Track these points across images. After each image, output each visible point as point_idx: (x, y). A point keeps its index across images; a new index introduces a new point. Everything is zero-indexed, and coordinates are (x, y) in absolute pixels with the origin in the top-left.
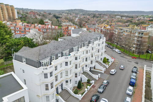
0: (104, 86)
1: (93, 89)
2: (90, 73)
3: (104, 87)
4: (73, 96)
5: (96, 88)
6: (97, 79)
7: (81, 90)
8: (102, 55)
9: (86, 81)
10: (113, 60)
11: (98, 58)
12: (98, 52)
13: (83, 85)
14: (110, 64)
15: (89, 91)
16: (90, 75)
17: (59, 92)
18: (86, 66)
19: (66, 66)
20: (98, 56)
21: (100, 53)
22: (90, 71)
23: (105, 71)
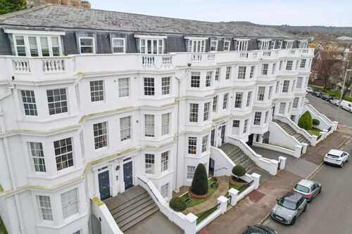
0: (301, 200)
1: (251, 203)
2: (249, 151)
3: (298, 204)
4: (166, 218)
5: (265, 201)
6: (274, 172)
7: (206, 199)
8: (295, 105)
9: (230, 173)
10: (334, 125)
11: (282, 110)
12: (285, 90)
13: (215, 186)
14: (325, 134)
15: (232, 210)
16: (247, 157)
17: (114, 193)
18: (236, 124)
19: (148, 97)
20: (283, 104)
21: (290, 95)
22: (250, 143)
23: (304, 152)
